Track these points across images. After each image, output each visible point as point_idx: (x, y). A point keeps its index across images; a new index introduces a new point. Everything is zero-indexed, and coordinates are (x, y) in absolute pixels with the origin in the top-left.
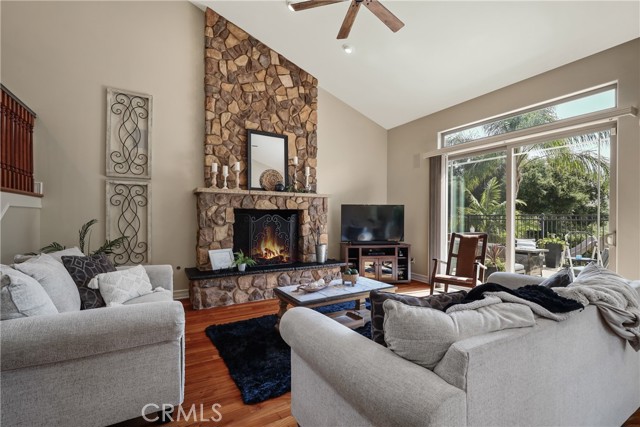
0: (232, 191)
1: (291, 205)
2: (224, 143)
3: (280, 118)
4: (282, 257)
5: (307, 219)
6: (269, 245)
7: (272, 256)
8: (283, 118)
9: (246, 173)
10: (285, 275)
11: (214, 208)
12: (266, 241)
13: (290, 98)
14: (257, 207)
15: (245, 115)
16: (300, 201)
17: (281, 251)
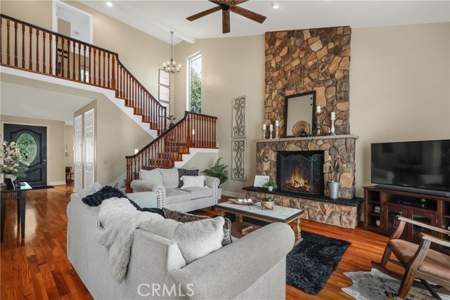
0: (274, 140)
1: (311, 147)
2: (274, 111)
3: (311, 79)
4: (306, 188)
5: (328, 158)
6: (297, 178)
7: (299, 186)
8: (314, 78)
9: (285, 127)
10: (295, 200)
11: (262, 151)
12: (295, 175)
13: (319, 58)
14: (287, 150)
15: (285, 87)
16: (320, 143)
17: (305, 183)
